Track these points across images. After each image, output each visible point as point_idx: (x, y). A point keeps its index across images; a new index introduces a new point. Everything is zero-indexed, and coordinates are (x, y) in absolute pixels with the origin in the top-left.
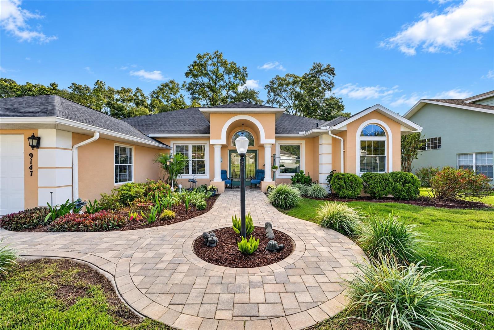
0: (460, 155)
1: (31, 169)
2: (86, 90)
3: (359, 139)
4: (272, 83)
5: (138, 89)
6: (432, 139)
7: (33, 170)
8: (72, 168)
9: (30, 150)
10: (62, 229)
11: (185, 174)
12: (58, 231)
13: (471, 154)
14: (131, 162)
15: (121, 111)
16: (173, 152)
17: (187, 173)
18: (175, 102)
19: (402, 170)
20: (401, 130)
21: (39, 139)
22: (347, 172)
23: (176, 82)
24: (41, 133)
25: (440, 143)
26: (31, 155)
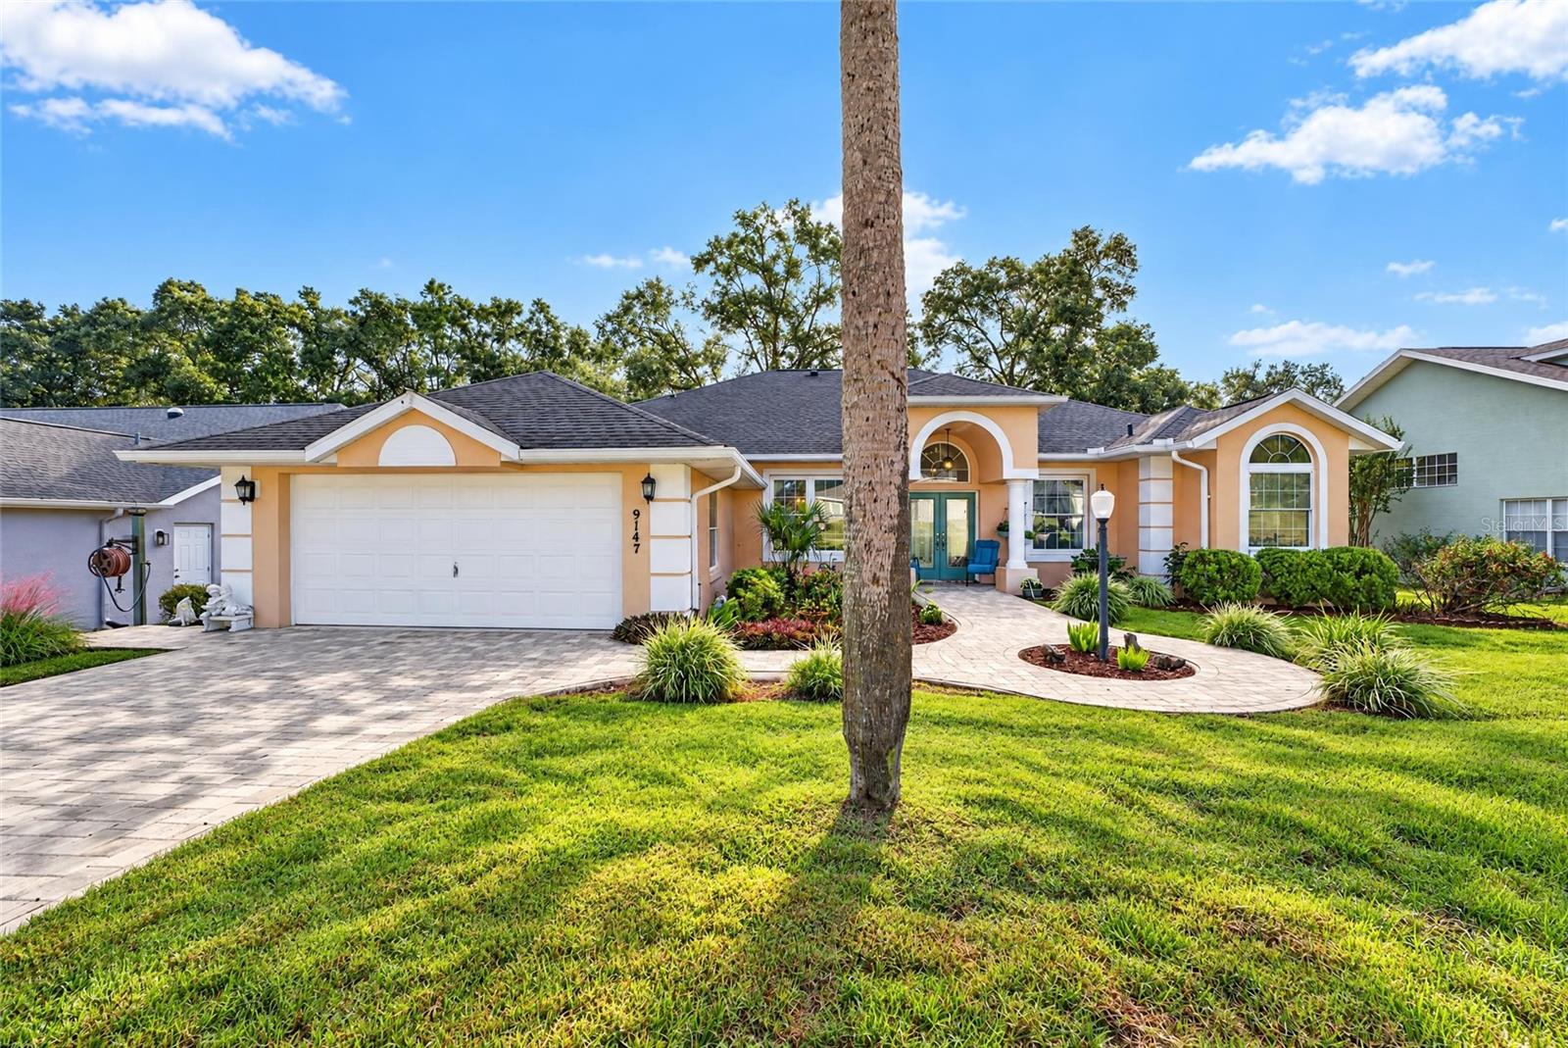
0: (1510, 502)
1: (636, 541)
3: (1246, 469)
4: (943, 283)
6: (1431, 459)
7: (640, 541)
8: (690, 537)
9: (635, 505)
13: (1544, 500)
16: (768, 497)
19: (1350, 544)
20: (1350, 449)
21: (652, 483)
22: (1219, 546)
23: (664, 285)
24: (655, 471)
25: (1454, 469)
26: (637, 514)
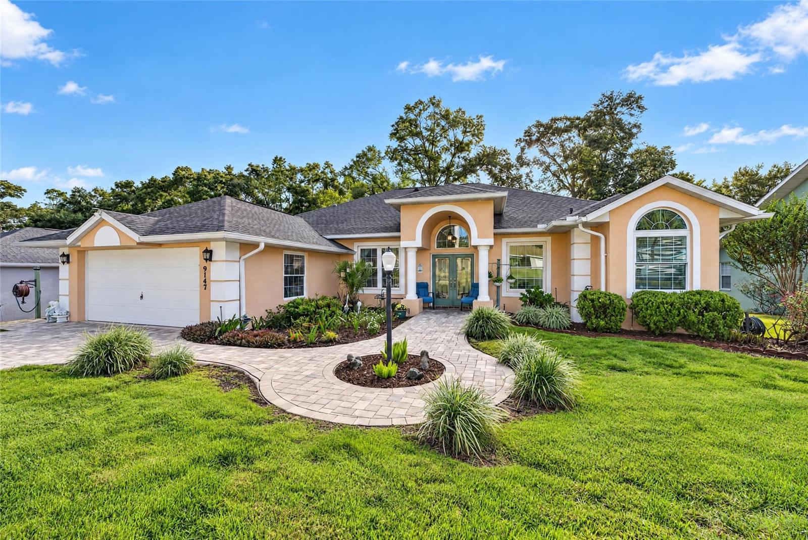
1: (205, 283)
2: (264, 171)
3: (632, 235)
4: (528, 133)
5: (327, 163)
7: (207, 283)
8: (239, 281)
9: (205, 263)
10: (229, 343)
11: (372, 288)
12: (226, 344)
14: (303, 272)
15: (305, 196)
16: (357, 258)
17: (375, 285)
18: (374, 179)
19: (720, 289)
20: (720, 217)
21: (211, 252)
22: (613, 290)
23: (377, 149)
24: (213, 246)
26: (205, 268)
